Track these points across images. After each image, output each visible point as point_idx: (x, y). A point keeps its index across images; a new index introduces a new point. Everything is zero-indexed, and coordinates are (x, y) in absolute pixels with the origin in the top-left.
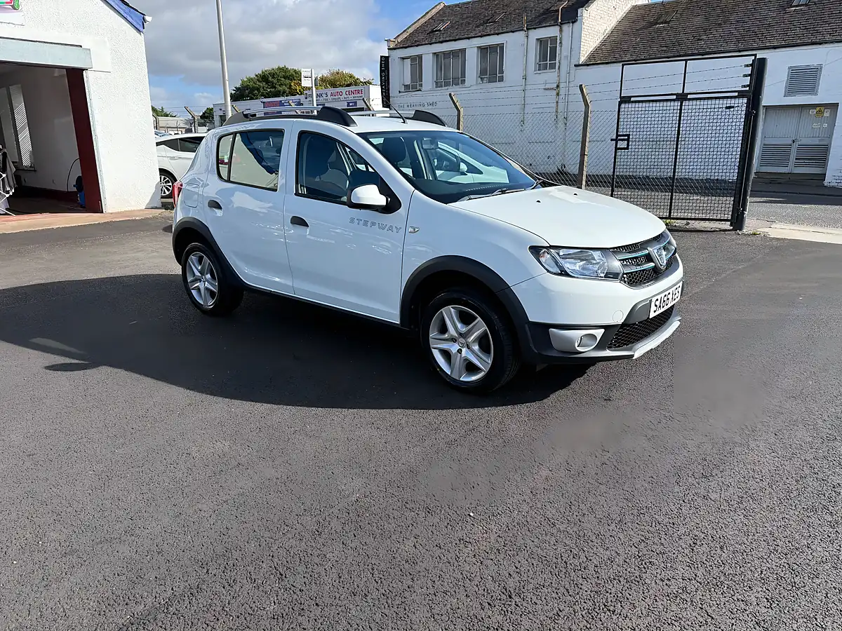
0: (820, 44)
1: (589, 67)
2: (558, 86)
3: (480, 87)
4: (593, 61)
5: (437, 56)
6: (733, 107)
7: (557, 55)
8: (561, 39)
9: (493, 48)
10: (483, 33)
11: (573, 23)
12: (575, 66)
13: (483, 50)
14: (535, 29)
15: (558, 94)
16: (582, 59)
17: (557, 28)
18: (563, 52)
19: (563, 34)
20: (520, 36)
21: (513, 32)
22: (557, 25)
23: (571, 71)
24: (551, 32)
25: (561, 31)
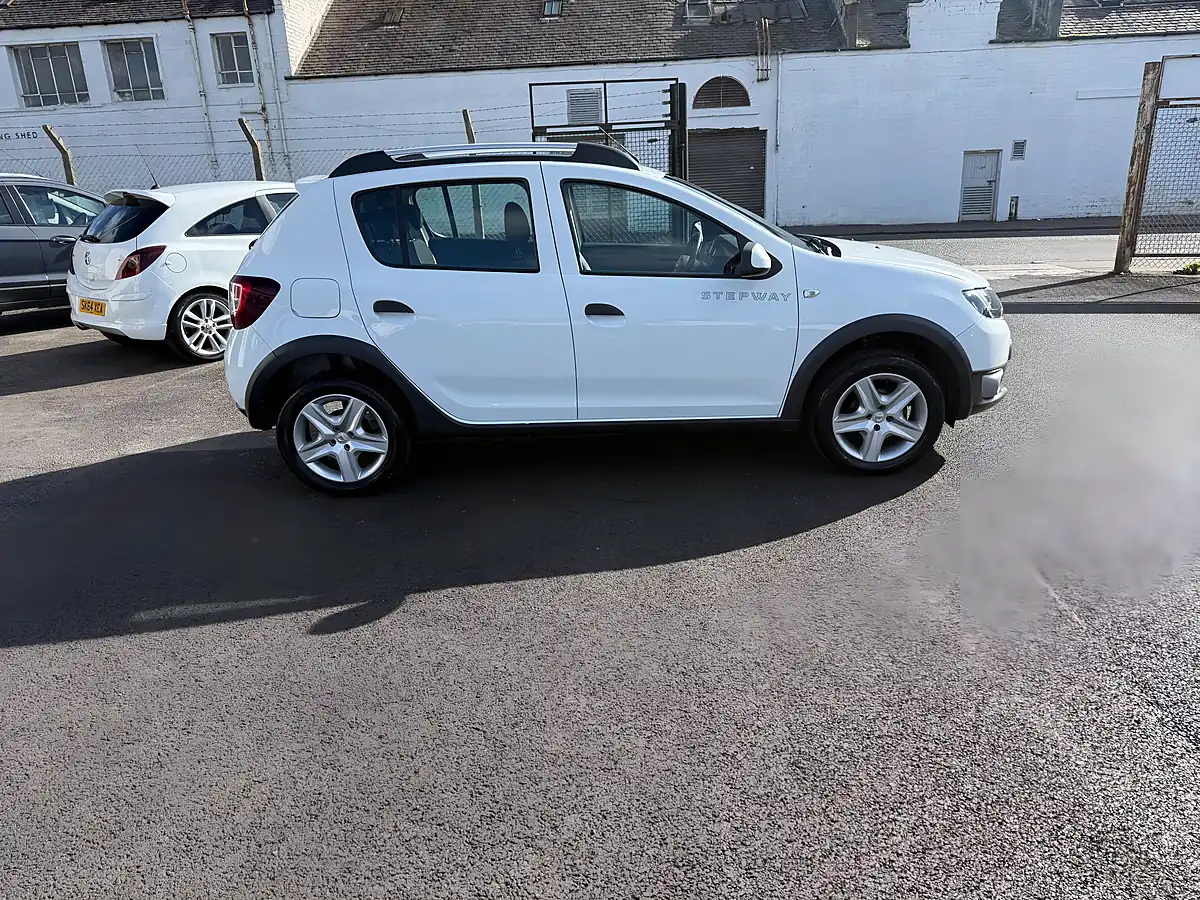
0: (595, 64)
1: (307, 81)
2: (264, 109)
3: (120, 106)
4: (309, 73)
5: (16, 51)
6: (656, 140)
7: (252, 61)
8: (253, 37)
9: (132, 45)
10: (107, 18)
11: (268, 13)
12: (286, 78)
13: (112, 47)
14: (205, 18)
15: (266, 121)
16: (294, 70)
17: (244, 21)
18: (260, 56)
19: (255, 28)
20: (179, 28)
21: (166, 20)
22: (244, 15)
23: (281, 87)
24: (235, 25)
25: (251, 24)
